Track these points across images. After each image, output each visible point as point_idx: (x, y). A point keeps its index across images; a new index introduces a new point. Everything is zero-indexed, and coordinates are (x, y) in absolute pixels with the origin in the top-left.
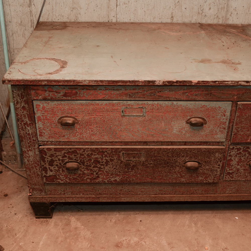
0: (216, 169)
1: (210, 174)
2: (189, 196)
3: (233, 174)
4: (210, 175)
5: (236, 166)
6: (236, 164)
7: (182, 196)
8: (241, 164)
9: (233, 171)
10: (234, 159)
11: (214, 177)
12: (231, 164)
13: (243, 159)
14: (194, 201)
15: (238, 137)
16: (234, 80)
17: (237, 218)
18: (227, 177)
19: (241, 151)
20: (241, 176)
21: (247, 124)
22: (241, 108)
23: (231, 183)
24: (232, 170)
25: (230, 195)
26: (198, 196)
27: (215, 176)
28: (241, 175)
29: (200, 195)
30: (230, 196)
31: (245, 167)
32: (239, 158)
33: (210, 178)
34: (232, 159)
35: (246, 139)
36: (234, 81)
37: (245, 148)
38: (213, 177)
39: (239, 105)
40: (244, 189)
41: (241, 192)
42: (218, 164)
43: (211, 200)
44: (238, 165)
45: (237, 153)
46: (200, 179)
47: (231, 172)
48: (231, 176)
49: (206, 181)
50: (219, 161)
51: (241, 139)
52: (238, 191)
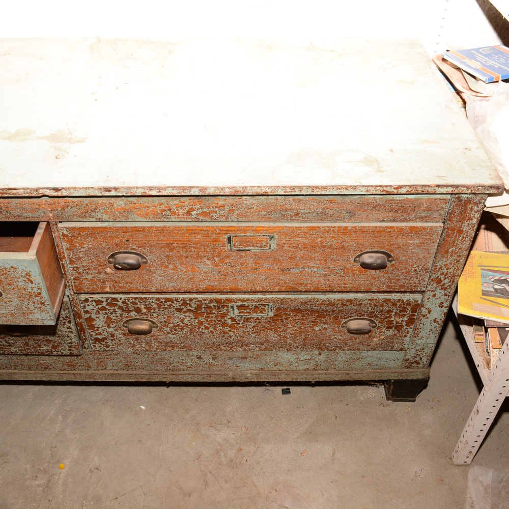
0: (67, 333)
1: (59, 341)
2: (42, 373)
3: (106, 341)
4: (60, 343)
5: (106, 328)
6: (104, 325)
7: (29, 372)
8: (113, 326)
9: (104, 336)
10: (98, 318)
11: (69, 347)
12: (96, 326)
13: (114, 318)
14: (53, 380)
15: (84, 283)
16: (29, 187)
17: (143, 408)
18: (96, 345)
19: (104, 304)
20: (121, 344)
21: (92, 262)
22: (67, 235)
23: (110, 354)
24: (100, 334)
25: (116, 372)
26: (57, 373)
27: (70, 345)
28: (121, 342)
29: (61, 372)
30: (116, 374)
31: (124, 330)
32: (106, 316)
33: (62, 348)
34: (92, 317)
35: (101, 287)
36: (28, 189)
37: (109, 300)
38: (67, 346)
39: (62, 230)
40: (138, 364)
41: (135, 369)
42: (65, 326)
43: (84, 380)
44: (109, 327)
45: (97, 307)
46: (44, 348)
47: (100, 337)
48: (104, 343)
49: (58, 352)
50: (67, 322)
51: (91, 287)
52: (129, 366)
